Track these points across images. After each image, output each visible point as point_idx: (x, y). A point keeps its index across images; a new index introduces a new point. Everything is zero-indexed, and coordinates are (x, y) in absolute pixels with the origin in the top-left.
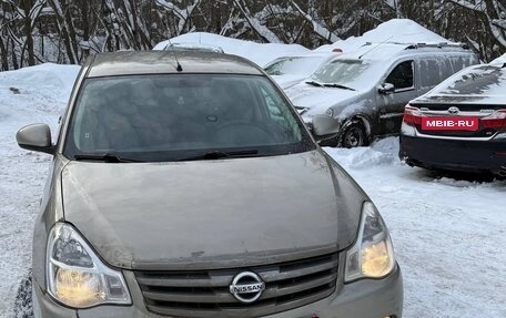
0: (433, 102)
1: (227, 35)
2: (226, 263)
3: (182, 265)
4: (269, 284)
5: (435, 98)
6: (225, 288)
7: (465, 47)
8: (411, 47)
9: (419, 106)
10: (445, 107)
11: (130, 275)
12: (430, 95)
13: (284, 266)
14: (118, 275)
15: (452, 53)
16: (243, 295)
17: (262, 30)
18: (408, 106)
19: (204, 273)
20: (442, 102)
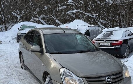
0: (99, 39)
1: (32, 22)
2: (103, 75)
3: (95, 76)
4: (113, 79)
5: (99, 38)
6: (105, 80)
7: (99, 27)
8: (89, 27)
9: (96, 40)
10: (103, 40)
11: (84, 79)
12: (98, 38)
13: (114, 75)
14: (81, 79)
15: (97, 28)
16: (108, 82)
17: (42, 21)
18: (93, 40)
19: (99, 77)
20: (101, 39)
